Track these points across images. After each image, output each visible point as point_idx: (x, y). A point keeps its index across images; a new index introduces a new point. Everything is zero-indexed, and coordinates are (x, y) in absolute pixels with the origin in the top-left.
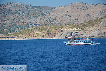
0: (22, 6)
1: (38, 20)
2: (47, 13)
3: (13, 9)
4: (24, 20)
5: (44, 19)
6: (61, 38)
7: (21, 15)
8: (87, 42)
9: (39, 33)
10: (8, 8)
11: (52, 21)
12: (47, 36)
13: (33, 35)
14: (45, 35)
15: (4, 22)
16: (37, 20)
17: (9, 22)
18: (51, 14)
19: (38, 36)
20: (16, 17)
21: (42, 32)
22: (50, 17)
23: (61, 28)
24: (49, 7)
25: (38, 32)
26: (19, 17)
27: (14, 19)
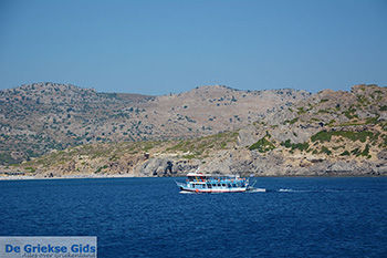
0: (71, 93)
1: (107, 128)
2: (132, 110)
3: (46, 100)
4: (70, 128)
5: (122, 126)
6: (142, 175)
7: (65, 116)
8: (235, 186)
9: (89, 161)
10: (35, 99)
11: (142, 130)
12: (108, 169)
13: (72, 168)
14: (105, 167)
15: (19, 132)
16: (104, 127)
17: (32, 133)
18: (142, 114)
19: (87, 168)
20: (51, 120)
21: (97, 160)
22: (138, 120)
23: (146, 149)
24: (141, 96)
25: (86, 159)
26: (58, 120)
27: (45, 126)
